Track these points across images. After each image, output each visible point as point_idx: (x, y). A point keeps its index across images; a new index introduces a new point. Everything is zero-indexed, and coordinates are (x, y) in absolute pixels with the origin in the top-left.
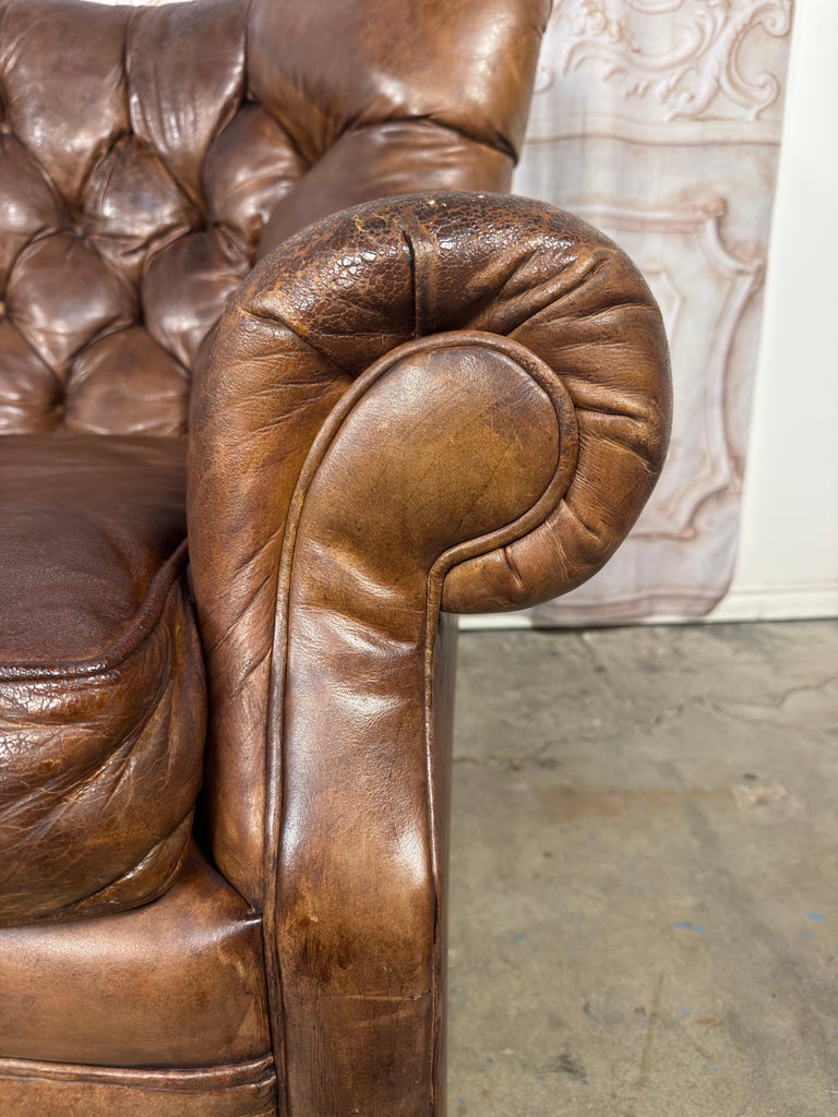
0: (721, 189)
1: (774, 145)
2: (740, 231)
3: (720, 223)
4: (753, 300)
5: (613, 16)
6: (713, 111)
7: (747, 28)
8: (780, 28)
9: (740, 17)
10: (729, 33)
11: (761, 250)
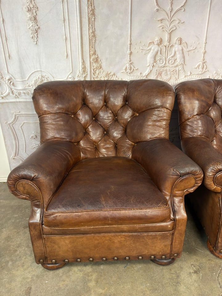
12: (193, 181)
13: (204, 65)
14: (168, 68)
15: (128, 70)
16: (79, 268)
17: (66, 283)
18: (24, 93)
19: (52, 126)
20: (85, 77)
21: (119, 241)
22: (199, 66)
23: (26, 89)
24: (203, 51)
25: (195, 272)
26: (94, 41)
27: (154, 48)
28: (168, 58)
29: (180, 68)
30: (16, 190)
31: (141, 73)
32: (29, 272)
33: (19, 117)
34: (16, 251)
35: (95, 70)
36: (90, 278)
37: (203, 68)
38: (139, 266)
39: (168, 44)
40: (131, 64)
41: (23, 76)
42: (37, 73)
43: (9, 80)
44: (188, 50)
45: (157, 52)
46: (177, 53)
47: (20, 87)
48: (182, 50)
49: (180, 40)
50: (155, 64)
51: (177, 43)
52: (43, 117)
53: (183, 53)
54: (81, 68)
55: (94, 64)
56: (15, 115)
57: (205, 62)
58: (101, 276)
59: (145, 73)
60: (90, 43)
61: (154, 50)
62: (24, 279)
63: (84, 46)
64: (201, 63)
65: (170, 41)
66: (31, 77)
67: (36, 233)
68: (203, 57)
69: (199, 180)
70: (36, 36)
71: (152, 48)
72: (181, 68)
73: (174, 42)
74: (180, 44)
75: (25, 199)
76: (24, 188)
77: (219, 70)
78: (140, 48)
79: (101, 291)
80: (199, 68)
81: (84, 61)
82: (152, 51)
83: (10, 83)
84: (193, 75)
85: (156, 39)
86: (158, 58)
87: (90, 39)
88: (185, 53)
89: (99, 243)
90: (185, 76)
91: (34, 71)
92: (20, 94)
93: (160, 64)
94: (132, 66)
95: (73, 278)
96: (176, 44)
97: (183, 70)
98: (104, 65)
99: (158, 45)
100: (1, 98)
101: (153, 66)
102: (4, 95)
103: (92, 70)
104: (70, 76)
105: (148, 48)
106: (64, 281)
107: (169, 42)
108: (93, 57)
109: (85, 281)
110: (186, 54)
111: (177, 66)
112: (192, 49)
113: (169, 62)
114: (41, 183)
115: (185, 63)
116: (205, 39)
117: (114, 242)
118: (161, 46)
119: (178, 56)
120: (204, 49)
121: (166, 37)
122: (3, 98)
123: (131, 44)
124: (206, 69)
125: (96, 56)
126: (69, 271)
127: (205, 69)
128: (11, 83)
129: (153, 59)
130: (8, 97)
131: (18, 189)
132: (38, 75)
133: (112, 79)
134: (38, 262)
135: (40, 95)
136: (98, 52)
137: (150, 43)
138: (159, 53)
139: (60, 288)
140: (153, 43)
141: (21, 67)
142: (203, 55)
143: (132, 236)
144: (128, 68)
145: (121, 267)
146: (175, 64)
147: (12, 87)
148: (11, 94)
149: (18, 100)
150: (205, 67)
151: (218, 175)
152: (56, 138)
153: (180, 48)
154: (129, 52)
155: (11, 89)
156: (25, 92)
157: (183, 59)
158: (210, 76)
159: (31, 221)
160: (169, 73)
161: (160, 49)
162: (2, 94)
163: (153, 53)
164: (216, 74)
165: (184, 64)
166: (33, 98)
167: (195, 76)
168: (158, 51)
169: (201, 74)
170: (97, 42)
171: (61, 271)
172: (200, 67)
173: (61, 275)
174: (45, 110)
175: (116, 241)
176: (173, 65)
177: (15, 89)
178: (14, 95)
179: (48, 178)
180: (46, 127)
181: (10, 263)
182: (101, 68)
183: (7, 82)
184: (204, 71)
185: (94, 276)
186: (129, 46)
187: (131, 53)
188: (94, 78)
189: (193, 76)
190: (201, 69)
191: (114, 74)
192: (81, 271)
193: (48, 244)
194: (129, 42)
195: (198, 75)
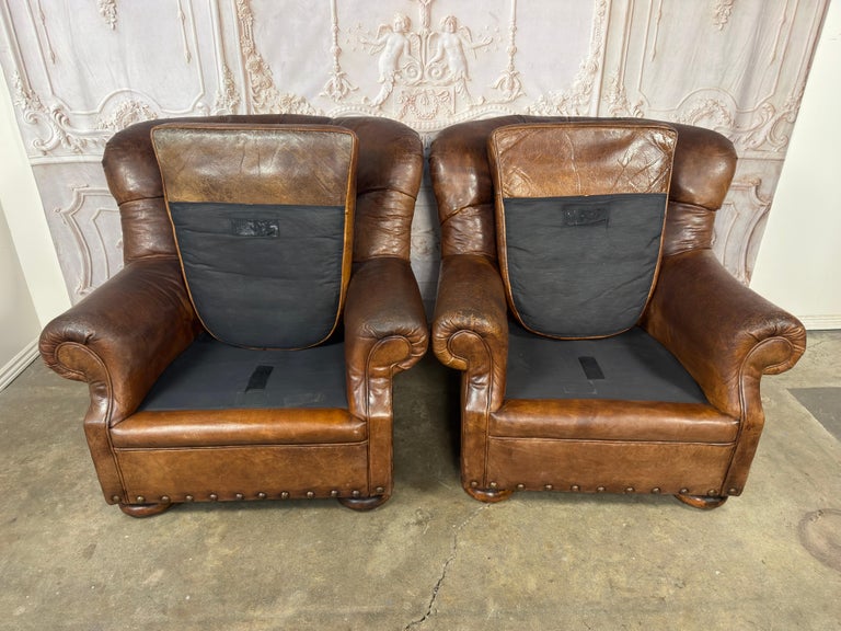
0: (759, 176)
1: (782, 160)
2: (764, 191)
3: (757, 189)
4: (765, 215)
5: (733, 118)
6: (760, 148)
7: (779, 119)
8: (792, 120)
9: (778, 115)
10: (773, 121)
11: (771, 198)
12: (405, 349)
13: (515, 80)
14: (429, 88)
15: (336, 92)
16: (195, 515)
17: (164, 538)
18: (95, 142)
19: (146, 226)
20: (235, 106)
21: (263, 461)
22: (502, 82)
23: (100, 133)
24: (509, 47)
25: (419, 523)
26: (250, 24)
27: (394, 40)
28: (428, 64)
29: (458, 86)
30: (58, 361)
31: (366, 99)
32: (96, 521)
33: (87, 198)
34: (73, 485)
35: (257, 90)
36: (211, 531)
37: (512, 88)
38: (314, 512)
39: (426, 30)
40: (342, 76)
41: (88, 102)
42: (121, 97)
43: (57, 111)
44: (474, 45)
45: (401, 51)
46: (448, 52)
47: (84, 128)
48: (460, 44)
49: (454, 24)
50: (397, 77)
51: (447, 30)
52: (126, 207)
53: (462, 52)
54: (223, 87)
55: (254, 77)
56: (78, 194)
57: (515, 75)
58: (234, 528)
59: (377, 98)
60: (240, 26)
61: (393, 44)
62: (84, 531)
63: (226, 35)
64: (507, 76)
65: (429, 23)
66: (110, 106)
67: (99, 443)
68: (510, 62)
69: (417, 346)
70: (112, 10)
71: (389, 41)
72: (459, 88)
73: (440, 27)
74: (454, 32)
75: (78, 379)
76: (73, 358)
77: (550, 92)
78: (359, 41)
79: (227, 551)
80: (502, 89)
81: (228, 71)
82: (388, 47)
83: (61, 118)
84: (490, 103)
85: (397, 20)
86: (403, 64)
87: (238, 19)
88: (466, 53)
89: (223, 465)
91: (114, 92)
92: (84, 144)
93: (410, 77)
94: (344, 82)
95: (178, 532)
96: (443, 30)
97: (465, 92)
98: (277, 78)
99: (402, 32)
100: (41, 154)
101: (394, 83)
102: (49, 146)
103: (251, 91)
104: (200, 104)
105: (380, 41)
106: (160, 535)
107: (428, 26)
108: (251, 60)
109: (200, 536)
110: (470, 56)
111: (450, 83)
112: (482, 42)
113: (430, 73)
114: (103, 348)
115: (468, 77)
116: (511, 19)
117: (252, 463)
118: (408, 36)
119: (452, 59)
120: (511, 43)
121: (419, 15)
122: (45, 153)
123: (337, 31)
124: (519, 91)
125: (258, 59)
126: (174, 519)
127: (517, 90)
128: (63, 119)
129: (391, 66)
130: (57, 152)
131: (61, 359)
132: (125, 101)
133: (299, 113)
134: (111, 501)
135: (119, 157)
136: (262, 49)
137: (383, 28)
138: (406, 51)
139: (150, 547)
140: (391, 28)
141: (82, 82)
142: (510, 58)
143: (287, 451)
144: (334, 85)
145: (277, 514)
146: (446, 79)
147: (66, 128)
148: (64, 145)
149: (81, 158)
150: (517, 85)
151: (456, 337)
152: (155, 253)
153: (455, 41)
154: (333, 48)
155: (64, 133)
156: (96, 139)
157: (463, 68)
158: (531, 109)
159: (89, 422)
160: (432, 99)
161: (406, 42)
162: (43, 145)
163: (390, 51)
164: (545, 103)
165: (466, 78)
166: (105, 163)
167: (494, 107)
168: (403, 46)
169: (509, 102)
170: (258, 25)
171: (158, 519)
172: (506, 85)
173: (156, 525)
174: (130, 192)
175: (257, 461)
176: (441, 81)
177: (73, 133)
178: (73, 147)
179: (119, 339)
180: (134, 229)
181: (60, 506)
182: (271, 85)
183: (52, 116)
184: (515, 94)
185: (221, 529)
186: (334, 35)
187: (339, 52)
188: (256, 110)
189: (489, 107)
190: (507, 91)
191: (304, 101)
192: (196, 520)
193: (125, 465)
194: (333, 26)
195: (501, 103)
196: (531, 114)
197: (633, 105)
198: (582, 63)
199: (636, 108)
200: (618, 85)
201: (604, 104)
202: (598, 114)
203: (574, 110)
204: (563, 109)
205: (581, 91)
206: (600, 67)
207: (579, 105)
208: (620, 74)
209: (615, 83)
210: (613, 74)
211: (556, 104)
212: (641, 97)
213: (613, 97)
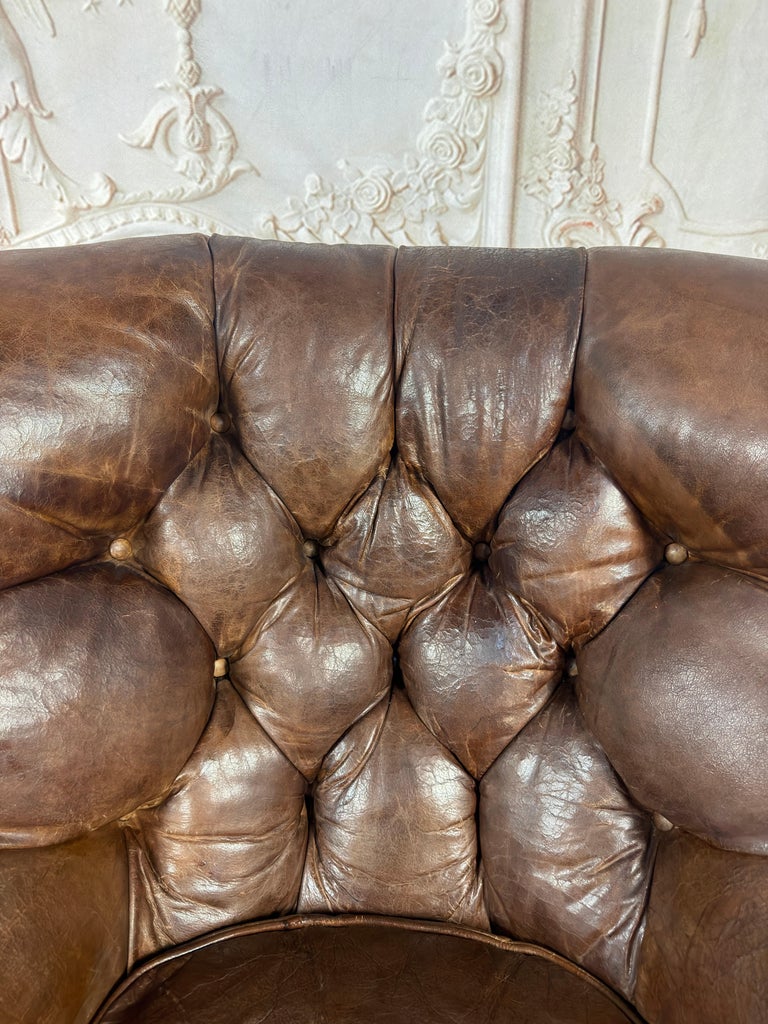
13: (211, 117)
22: (167, 125)
37: (205, 147)
57: (209, 99)
64: (183, 107)
68: (182, 49)
72: (18, 145)
77: (341, 165)
80: (168, 149)
84: (136, 201)
90: (74, 213)
97: (41, 160)
115: (40, 106)
124: (232, 158)
127: (223, 154)
142: (180, 33)
150: (220, 135)
157: (12, 70)
158: (281, 218)
164: (327, 202)
165: (31, 107)
167: (152, 213)
169: (202, 197)
172: (181, 134)
184: (219, 168)
189: (135, 215)
190: (187, 157)
195: (177, 200)
196: (284, 238)
197: (631, 212)
198: (445, 58)
199: (640, 222)
200: (575, 142)
201: (530, 207)
202: (511, 240)
203: (429, 226)
204: (392, 224)
205: (450, 162)
206: (511, 73)
207: (443, 210)
208: (580, 100)
209: (567, 134)
210: (556, 99)
211: (365, 206)
212: (657, 187)
213: (559, 185)
